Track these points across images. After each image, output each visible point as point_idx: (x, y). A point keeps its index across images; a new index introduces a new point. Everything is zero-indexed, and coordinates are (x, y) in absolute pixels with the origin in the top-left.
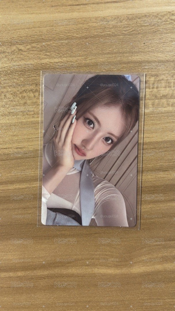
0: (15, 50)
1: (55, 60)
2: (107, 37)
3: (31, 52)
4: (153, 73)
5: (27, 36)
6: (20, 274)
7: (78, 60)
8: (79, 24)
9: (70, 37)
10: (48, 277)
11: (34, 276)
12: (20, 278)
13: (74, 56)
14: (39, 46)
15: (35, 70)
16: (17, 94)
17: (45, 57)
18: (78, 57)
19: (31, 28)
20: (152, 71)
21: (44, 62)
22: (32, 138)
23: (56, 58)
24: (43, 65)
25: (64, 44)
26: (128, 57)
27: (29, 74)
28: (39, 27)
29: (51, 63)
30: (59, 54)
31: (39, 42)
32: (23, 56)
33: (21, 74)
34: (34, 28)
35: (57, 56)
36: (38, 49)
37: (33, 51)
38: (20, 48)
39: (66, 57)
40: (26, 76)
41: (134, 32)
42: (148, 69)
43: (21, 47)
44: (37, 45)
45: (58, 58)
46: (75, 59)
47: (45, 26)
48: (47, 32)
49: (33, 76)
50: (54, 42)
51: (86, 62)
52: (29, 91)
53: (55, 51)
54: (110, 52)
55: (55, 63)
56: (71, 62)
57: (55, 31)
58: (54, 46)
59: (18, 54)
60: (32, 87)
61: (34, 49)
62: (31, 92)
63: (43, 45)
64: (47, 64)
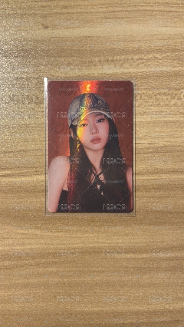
0: (151, 58)
3: (166, 60)
5: (162, 46)
6: (144, 256)
10: (169, 259)
14: (173, 56)
15: (169, 76)
16: (152, 96)
17: (178, 65)
19: (167, 39)
21: (177, 70)
22: (163, 135)
24: (176, 72)
27: (163, 79)
28: (174, 39)
31: (173, 52)
32: (159, 63)
33: (156, 79)
34: (169, 39)
36: (172, 58)
37: (167, 59)
38: (157, 56)
44: (171, 54)
47: (179, 38)
48: (181, 43)
49: (166, 82)
59: (154, 61)
60: (165, 91)
61: (168, 58)
62: (164, 95)
63: (177, 55)
64: (180, 72)
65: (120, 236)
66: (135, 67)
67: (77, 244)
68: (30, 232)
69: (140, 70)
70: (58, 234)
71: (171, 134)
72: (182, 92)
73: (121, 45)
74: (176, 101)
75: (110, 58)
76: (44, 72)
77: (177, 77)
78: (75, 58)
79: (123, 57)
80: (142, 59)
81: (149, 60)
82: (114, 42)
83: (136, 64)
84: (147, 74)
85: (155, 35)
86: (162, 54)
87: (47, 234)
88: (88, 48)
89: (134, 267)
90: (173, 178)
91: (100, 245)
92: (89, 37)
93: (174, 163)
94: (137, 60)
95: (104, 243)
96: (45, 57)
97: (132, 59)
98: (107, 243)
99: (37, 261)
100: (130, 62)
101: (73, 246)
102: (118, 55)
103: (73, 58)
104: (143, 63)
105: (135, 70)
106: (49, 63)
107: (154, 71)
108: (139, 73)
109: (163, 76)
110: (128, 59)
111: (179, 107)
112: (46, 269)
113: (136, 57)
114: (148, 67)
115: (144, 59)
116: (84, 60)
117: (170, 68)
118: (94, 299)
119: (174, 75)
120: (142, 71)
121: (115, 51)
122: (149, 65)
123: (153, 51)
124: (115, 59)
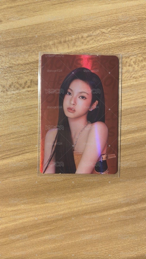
0: (99, 33)
3: (112, 33)
5: (107, 21)
9: (141, 18)
11: (136, 209)
14: (118, 28)
15: (117, 47)
17: (124, 36)
19: (110, 15)
21: (124, 40)
23: (132, 36)
25: (136, 24)
27: (113, 50)
28: (116, 13)
29: (129, 40)
31: (117, 25)
32: (106, 37)
33: (106, 51)
34: (112, 14)
35: (133, 34)
36: (117, 31)
39: (140, 34)
43: (104, 30)
44: (116, 27)
47: (120, 12)
48: (122, 16)
50: (129, 23)
53: (130, 31)
55: (132, 40)
56: (144, 38)
57: (129, 15)
58: (129, 27)
59: (102, 36)
61: (114, 31)
63: (121, 27)
64: (126, 41)
65: (100, 196)
66: (86, 44)
67: (63, 210)
68: (19, 207)
69: (90, 46)
70: (45, 205)
71: (129, 97)
72: (131, 59)
73: (70, 27)
74: (128, 67)
75: (62, 40)
76: (5, 63)
77: (125, 46)
78: (32, 45)
79: (74, 37)
80: (91, 36)
81: (97, 35)
82: (64, 24)
83: (86, 41)
84: (98, 48)
85: (99, 13)
86: (108, 29)
87: (35, 206)
88: (41, 34)
89: (118, 221)
90: (138, 136)
91: (84, 207)
92: (40, 24)
93: (136, 123)
94: (87, 37)
95: (87, 205)
96: (3, 48)
97: (82, 37)
98: (90, 205)
99: (30, 233)
100: (81, 40)
101: (60, 213)
102: (69, 36)
103: (29, 45)
104: (93, 39)
105: (86, 47)
106: (8, 53)
107: (103, 45)
108: (90, 48)
109: (112, 48)
110: (78, 38)
111: (132, 72)
112: (40, 238)
113: (85, 35)
114: (98, 42)
115: (93, 35)
116: (40, 45)
117: (117, 40)
118: (87, 256)
119: (122, 45)
120: (93, 46)
121: (66, 33)
122: (98, 40)
123: (100, 27)
124: (67, 39)
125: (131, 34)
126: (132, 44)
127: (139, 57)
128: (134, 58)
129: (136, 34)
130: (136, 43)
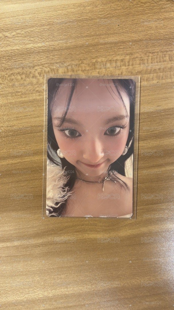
1: (38, 44)
2: (85, 22)
3: (17, 38)
4: (128, 52)
5: (12, 24)
6: (16, 243)
7: (59, 44)
8: (59, 10)
9: (51, 22)
10: (43, 245)
11: (29, 244)
12: (17, 247)
13: (56, 41)
14: (24, 33)
15: (21, 54)
16: (5, 77)
17: (30, 42)
18: (59, 41)
19: (15, 16)
20: (126, 51)
21: (29, 47)
22: (21, 117)
23: (39, 43)
24: (28, 49)
25: (46, 29)
26: (105, 38)
27: (16, 58)
28: (22, 15)
29: (35, 47)
30: (42, 39)
31: (23, 28)
32: (9, 42)
33: (8, 58)
34: (18, 16)
36: (22, 35)
37: (18, 37)
39: (49, 42)
40: (13, 61)
41: (109, 15)
42: (124, 48)
43: (7, 34)
44: (21, 31)
45: (41, 43)
46: (57, 43)
47: (28, 14)
48: (30, 19)
49: (20, 61)
50: (37, 28)
51: (66, 45)
52: (17, 74)
53: (38, 36)
54: (88, 34)
55: (39, 47)
56: (53, 46)
57: (37, 17)
58: (37, 32)
59: (4, 40)
60: (19, 70)
61: (19, 35)
62: (19, 75)
63: (27, 31)
64: (32, 49)
72: (36, 70)
74: (31, 79)
85: (3, 13)
86: (12, 32)
89: (7, 256)
90: (37, 159)
109: (15, 55)
117: (21, 46)
123: (3, 30)
125: (38, 41)
126: (39, 52)
127: (46, 67)
128: (40, 68)
129: (44, 41)
130: (44, 51)
